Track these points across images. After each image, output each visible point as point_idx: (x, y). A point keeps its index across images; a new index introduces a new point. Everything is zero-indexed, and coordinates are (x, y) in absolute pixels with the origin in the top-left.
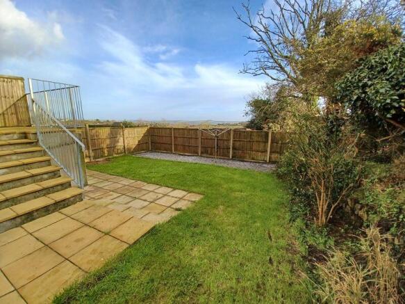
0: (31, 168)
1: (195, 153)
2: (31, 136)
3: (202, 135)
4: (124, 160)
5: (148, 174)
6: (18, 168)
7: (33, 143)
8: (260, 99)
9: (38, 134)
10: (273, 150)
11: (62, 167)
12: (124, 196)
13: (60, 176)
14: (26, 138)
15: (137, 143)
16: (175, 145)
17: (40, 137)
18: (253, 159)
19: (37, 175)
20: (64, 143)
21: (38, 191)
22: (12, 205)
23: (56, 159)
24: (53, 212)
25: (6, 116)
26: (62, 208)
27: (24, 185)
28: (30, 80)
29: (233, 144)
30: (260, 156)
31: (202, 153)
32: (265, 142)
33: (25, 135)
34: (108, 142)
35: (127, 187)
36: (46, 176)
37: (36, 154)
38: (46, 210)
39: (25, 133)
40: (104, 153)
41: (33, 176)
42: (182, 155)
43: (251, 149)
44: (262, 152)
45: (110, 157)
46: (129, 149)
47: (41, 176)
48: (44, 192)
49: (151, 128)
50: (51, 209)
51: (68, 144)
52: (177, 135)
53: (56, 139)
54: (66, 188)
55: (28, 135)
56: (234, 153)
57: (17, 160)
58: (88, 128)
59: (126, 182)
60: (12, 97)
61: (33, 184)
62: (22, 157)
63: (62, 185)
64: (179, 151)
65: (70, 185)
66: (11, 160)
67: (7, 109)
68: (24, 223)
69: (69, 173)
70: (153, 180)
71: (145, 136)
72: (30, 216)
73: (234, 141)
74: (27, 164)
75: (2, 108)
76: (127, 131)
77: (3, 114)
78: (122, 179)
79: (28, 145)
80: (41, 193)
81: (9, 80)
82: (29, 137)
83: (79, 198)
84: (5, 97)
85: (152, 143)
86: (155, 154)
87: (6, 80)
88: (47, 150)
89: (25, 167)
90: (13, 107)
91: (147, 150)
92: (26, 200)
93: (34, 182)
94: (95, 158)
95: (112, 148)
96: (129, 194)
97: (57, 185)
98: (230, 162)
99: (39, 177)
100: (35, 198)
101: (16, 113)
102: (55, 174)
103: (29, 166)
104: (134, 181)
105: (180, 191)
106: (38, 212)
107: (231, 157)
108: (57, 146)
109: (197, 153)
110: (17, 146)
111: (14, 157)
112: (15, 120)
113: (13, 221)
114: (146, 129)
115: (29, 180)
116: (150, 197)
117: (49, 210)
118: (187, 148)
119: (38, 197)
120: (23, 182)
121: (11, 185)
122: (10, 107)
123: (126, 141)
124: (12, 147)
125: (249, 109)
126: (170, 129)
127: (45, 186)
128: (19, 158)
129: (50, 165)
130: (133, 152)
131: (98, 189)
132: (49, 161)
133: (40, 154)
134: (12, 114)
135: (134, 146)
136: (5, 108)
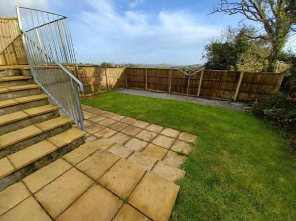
0: (29, 108)
1: (165, 90)
2: (25, 72)
3: (173, 75)
4: (108, 96)
5: (133, 110)
6: (14, 108)
7: (28, 80)
8: (218, 43)
9: (32, 70)
10: (242, 90)
11: (60, 106)
12: (120, 134)
13: (59, 116)
14: (21, 74)
15: (116, 81)
16: (148, 83)
17: (35, 74)
18: (220, 97)
19: (35, 116)
20: (59, 80)
21: (38, 135)
22: (10, 154)
23: (53, 98)
24: (57, 158)
25: (6, 55)
26: (66, 153)
27: (22, 127)
28: (18, 8)
29: (202, 83)
30: (227, 95)
31: (172, 90)
32: (235, 82)
33: (19, 72)
34: (93, 80)
35: (119, 123)
36: (44, 117)
37: (32, 92)
38: (49, 158)
39: (19, 70)
40: (91, 89)
41: (30, 117)
42: (155, 92)
43: (219, 89)
44: (230, 91)
45: (97, 93)
46: (111, 86)
47: (40, 116)
48: (45, 135)
49: (127, 68)
50: (54, 156)
51: (63, 82)
52: (150, 75)
53: (50, 77)
54: (67, 129)
55: (22, 71)
56: (201, 91)
57: (14, 98)
58: (77, 68)
59: (117, 117)
60: (10, 37)
61: (33, 126)
62: (18, 96)
63: (62, 126)
64: (152, 88)
65: (70, 127)
66: (6, 99)
67: (6, 49)
68: (26, 176)
69: (68, 113)
70: (140, 116)
71: (122, 75)
72: (31, 168)
73: (203, 81)
74: (24, 104)
75: (2, 47)
76: (108, 70)
77: (3, 53)
78: (113, 114)
79: (24, 82)
80: (41, 136)
81: (6, 21)
82: (23, 74)
83: (81, 141)
84: (4, 37)
85: (128, 81)
86: (132, 90)
87: (3, 21)
88: (42, 87)
89: (22, 106)
90: (11, 46)
91: (124, 87)
92: (25, 146)
93: (33, 123)
94: (85, 94)
95: (97, 85)
96: (123, 131)
97: (58, 127)
98: (199, 99)
99: (37, 118)
100: (36, 142)
101: (15, 52)
102: (54, 114)
103: (26, 105)
104: (123, 117)
105: (172, 130)
106: (40, 162)
107: (198, 95)
108: (52, 84)
109: (168, 91)
110: (12, 84)
111: (10, 96)
112: (14, 58)
113: (11, 177)
114: (123, 69)
115: (27, 121)
116: (145, 135)
117: (52, 158)
118: (158, 86)
119: (39, 142)
120: (20, 124)
121: (7, 128)
122: (9, 46)
123: (108, 80)
124: (8, 85)
125: (206, 52)
126: (144, 69)
127: (45, 129)
128: (15, 96)
129: (48, 104)
130: (113, 89)
131: (94, 125)
132: (46, 99)
133: (36, 92)
134: (11, 53)
135: (114, 84)
136: (4, 48)
